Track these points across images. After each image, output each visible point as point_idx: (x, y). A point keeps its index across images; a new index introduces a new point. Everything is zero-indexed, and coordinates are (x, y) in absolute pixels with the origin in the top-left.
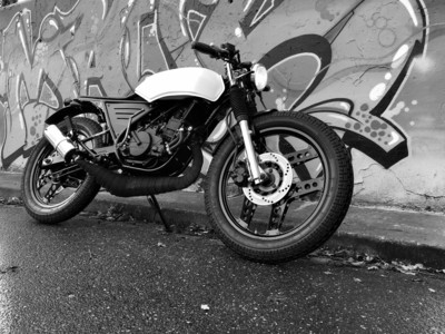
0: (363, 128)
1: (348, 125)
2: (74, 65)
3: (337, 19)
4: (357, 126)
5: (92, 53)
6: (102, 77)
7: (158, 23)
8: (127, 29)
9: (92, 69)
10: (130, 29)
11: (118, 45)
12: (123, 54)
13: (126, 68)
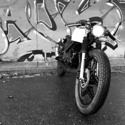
0: (109, 41)
1: (106, 40)
5: (8, 10)
6: (16, 21)
7: (45, 4)
8: (28, 3)
9: (9, 17)
10: (30, 3)
11: (24, 9)
12: (27, 13)
13: (29, 18)
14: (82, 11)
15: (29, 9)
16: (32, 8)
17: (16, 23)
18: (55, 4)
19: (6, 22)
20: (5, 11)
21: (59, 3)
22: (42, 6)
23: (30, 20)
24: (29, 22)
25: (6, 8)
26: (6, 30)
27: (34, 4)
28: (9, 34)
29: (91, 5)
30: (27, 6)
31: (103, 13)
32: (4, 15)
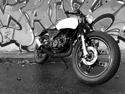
0: (122, 35)
1: (119, 35)
2: (27, 15)
3: (116, 11)
4: (121, 35)
5: (35, 12)
6: (40, 20)
7: (63, 5)
8: (50, 6)
9: (36, 17)
10: (51, 6)
11: (47, 10)
12: (49, 13)
13: (51, 17)
14: (94, 9)
15: (51, 10)
16: (53, 10)
17: (40, 21)
18: (71, 5)
19: (33, 21)
20: (33, 12)
21: (75, 4)
22: (61, 7)
23: (51, 19)
24: (51, 20)
25: (33, 11)
26: (33, 27)
27: (54, 6)
28: (35, 30)
29: (103, 4)
30: (49, 7)
31: (114, 11)
32: (32, 16)
